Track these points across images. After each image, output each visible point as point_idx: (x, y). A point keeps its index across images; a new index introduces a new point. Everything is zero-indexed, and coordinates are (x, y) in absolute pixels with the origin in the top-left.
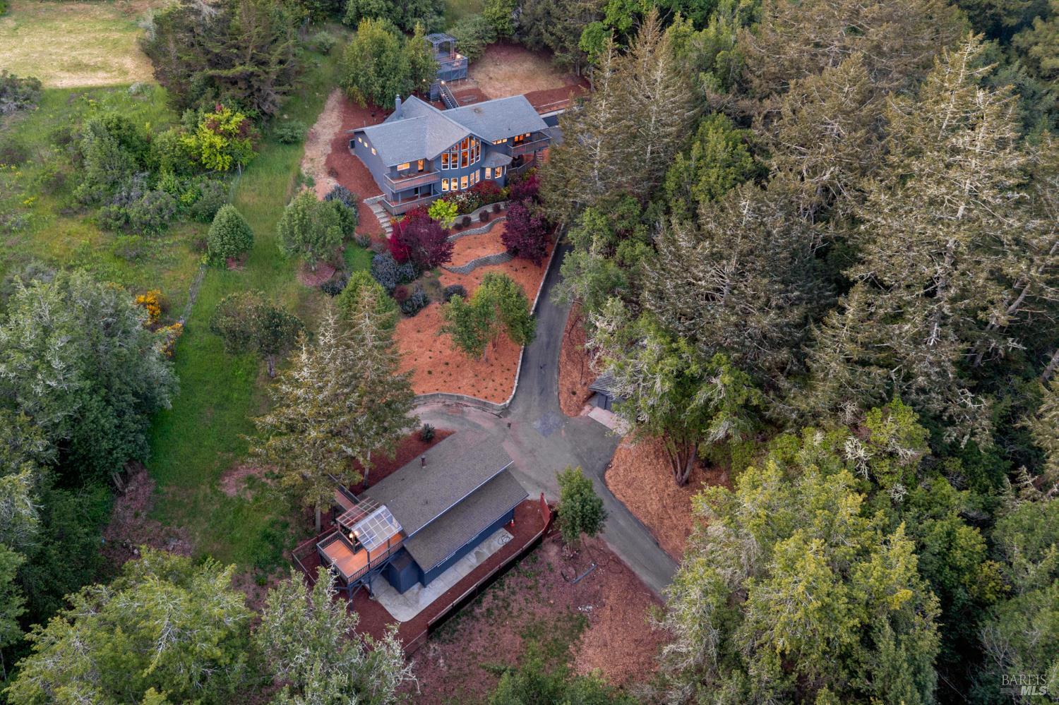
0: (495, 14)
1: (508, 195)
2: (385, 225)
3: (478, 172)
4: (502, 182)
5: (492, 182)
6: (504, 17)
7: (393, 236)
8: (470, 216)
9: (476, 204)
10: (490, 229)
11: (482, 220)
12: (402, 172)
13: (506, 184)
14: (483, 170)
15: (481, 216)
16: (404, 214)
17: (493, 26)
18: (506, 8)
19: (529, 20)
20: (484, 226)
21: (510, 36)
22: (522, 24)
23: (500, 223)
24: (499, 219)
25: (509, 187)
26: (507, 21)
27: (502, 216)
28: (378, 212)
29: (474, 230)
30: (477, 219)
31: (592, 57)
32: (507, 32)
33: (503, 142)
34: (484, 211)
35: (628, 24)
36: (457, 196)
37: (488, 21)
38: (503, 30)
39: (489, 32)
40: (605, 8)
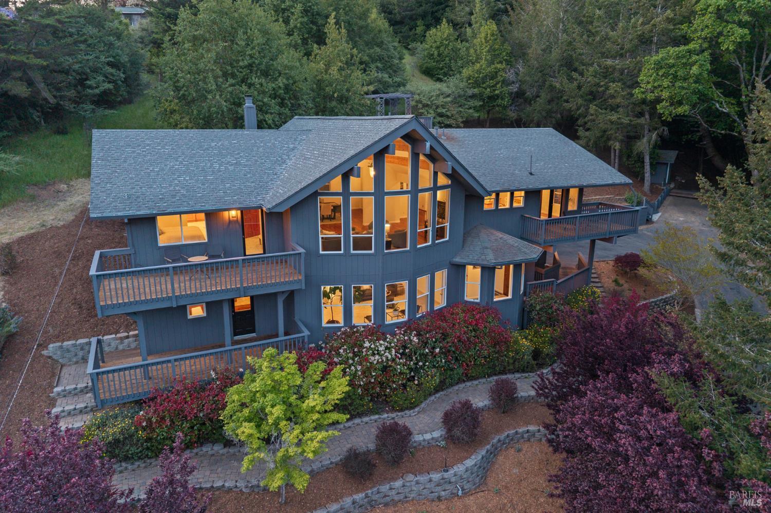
0: (479, 72)
1: (536, 354)
3: (441, 277)
4: (514, 314)
5: (485, 309)
6: (493, 76)
8: (408, 419)
9: (433, 377)
10: (485, 469)
11: (450, 438)
12: (178, 252)
13: (525, 322)
14: (457, 272)
15: (449, 420)
17: (476, 91)
18: (498, 63)
19: (536, 79)
20: (461, 460)
21: (505, 108)
22: (524, 87)
23: (519, 451)
24: (517, 433)
25: (536, 332)
26: (497, 83)
27: (527, 423)
28: (70, 393)
29: (422, 478)
30: (436, 434)
31: (668, 104)
32: (499, 101)
33: (515, 205)
34: (460, 403)
35: (742, 37)
36: (367, 344)
37: (470, 84)
38: (492, 98)
39: (470, 99)
40: (684, 27)
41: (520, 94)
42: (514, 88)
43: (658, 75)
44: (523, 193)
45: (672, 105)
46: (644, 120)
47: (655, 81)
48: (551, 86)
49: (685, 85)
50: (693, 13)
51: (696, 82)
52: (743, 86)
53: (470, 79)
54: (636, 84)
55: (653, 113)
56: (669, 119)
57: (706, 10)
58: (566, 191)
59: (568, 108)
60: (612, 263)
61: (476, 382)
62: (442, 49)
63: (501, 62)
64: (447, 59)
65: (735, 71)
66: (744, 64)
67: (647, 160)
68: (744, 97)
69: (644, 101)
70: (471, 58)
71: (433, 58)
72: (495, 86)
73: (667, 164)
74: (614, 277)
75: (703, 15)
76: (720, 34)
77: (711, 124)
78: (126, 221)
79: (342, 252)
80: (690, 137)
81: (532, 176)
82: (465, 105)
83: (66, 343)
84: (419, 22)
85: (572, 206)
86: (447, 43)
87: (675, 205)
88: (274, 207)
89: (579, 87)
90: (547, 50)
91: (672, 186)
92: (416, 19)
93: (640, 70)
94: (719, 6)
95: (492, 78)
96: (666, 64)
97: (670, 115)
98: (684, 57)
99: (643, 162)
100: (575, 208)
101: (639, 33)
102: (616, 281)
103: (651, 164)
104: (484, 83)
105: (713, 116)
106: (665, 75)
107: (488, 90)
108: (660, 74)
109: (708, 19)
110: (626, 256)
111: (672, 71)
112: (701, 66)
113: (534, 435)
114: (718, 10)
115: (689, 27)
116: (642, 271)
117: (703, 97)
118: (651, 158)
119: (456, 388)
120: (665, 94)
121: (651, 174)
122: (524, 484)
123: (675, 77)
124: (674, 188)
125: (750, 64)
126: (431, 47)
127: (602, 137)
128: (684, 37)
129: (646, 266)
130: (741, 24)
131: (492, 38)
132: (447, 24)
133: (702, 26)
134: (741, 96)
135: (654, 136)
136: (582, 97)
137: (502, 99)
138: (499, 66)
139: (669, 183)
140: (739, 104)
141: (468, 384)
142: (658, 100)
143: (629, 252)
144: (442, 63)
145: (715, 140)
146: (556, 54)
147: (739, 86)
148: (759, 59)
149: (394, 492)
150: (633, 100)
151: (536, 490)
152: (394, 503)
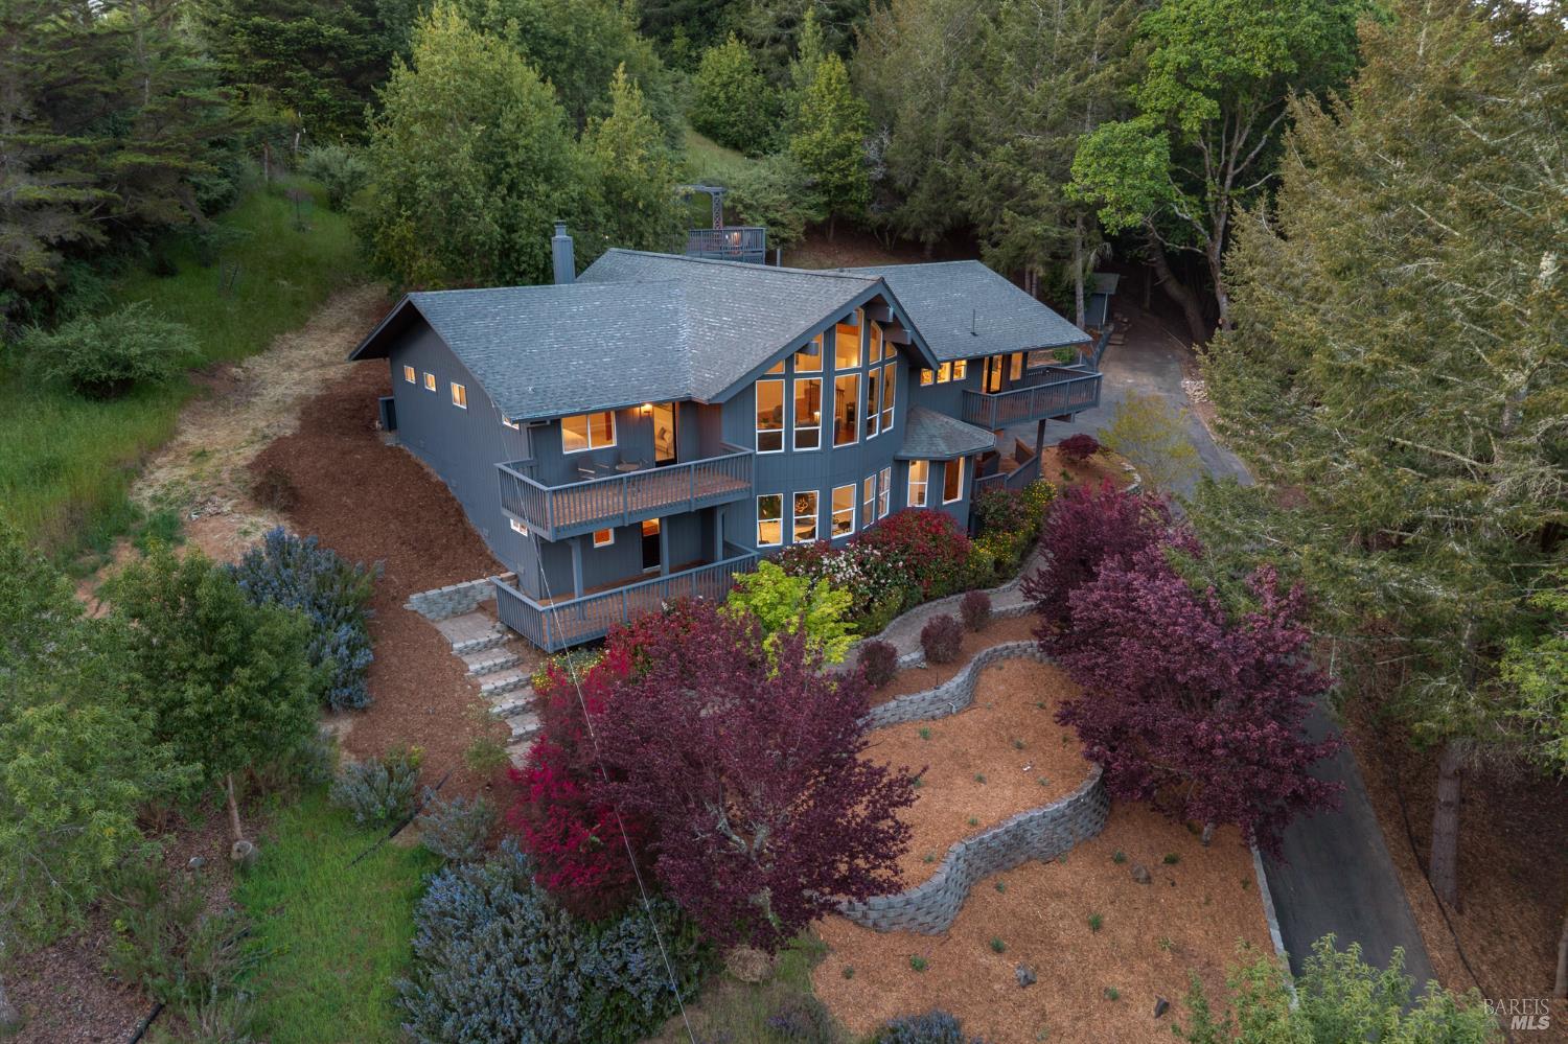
0: (820, 145)
1: (998, 564)
2: (509, 702)
3: (886, 477)
5: (930, 519)
6: (844, 153)
7: (538, 753)
8: (889, 639)
9: (896, 598)
10: (973, 685)
11: (932, 657)
13: (972, 530)
14: (900, 471)
15: (926, 639)
16: (595, 644)
17: (817, 177)
18: (850, 130)
19: (911, 157)
20: (949, 678)
21: (862, 205)
22: (894, 172)
23: (1001, 668)
24: (995, 651)
25: (993, 540)
26: (853, 164)
27: (1005, 641)
28: (473, 649)
29: (916, 697)
30: (915, 655)
31: (1113, 210)
32: (854, 194)
33: (955, 377)
34: (937, 617)
35: (1209, 113)
36: (826, 561)
37: (805, 165)
38: (844, 189)
39: (808, 192)
40: (1132, 89)
41: (887, 182)
42: (877, 173)
43: (1099, 165)
44: (964, 362)
45: (1118, 210)
46: (1076, 233)
47: (1095, 175)
48: (937, 172)
49: (1137, 183)
50: (1144, 68)
51: (1150, 178)
52: (1209, 178)
53: (805, 157)
54: (1066, 177)
55: (1091, 222)
56: (1115, 233)
57: (1162, 67)
58: (1007, 358)
59: (965, 208)
60: (1056, 450)
61: (934, 603)
62: (732, 88)
63: (854, 129)
64: (743, 107)
65: (1199, 153)
66: (1210, 145)
67: (1080, 291)
68: (1209, 195)
69: (1080, 205)
70: (804, 119)
71: (717, 105)
72: (847, 168)
73: (1103, 295)
74: (1060, 469)
75: (1159, 75)
76: (1181, 105)
77: (1165, 232)
78: (548, 423)
79: (782, 451)
80: (1136, 251)
81: (976, 338)
82: (801, 201)
83: (429, 593)
84: (678, 30)
85: (1015, 375)
86: (740, 77)
87: (1120, 359)
88: (714, 398)
89: (985, 177)
90: (929, 111)
91: (1111, 328)
92: (673, 24)
93: (1073, 155)
94: (1179, 64)
95: (842, 156)
96: (1111, 150)
97: (1117, 226)
98: (1134, 139)
99: (1074, 294)
100: (1018, 377)
101: (1069, 96)
102: (1064, 474)
103: (1085, 298)
104: (829, 163)
105: (1167, 221)
106: (1110, 167)
107: (837, 175)
108: (1103, 163)
109: (1166, 82)
110: (1075, 439)
111: (1119, 161)
112: (1158, 154)
113: (1013, 652)
114: (1178, 68)
115: (1140, 91)
116: (1096, 459)
117: (1161, 200)
118: (1085, 288)
119: (914, 611)
120: (1110, 196)
121: (1086, 313)
122: (1014, 699)
123: (1123, 169)
124: (1114, 332)
125: (1218, 144)
126: (713, 83)
127: (1018, 256)
128: (1132, 105)
129: (1105, 451)
130: (1208, 93)
131: (839, 87)
132: (736, 42)
133: (1158, 90)
134: (1205, 194)
135: (1093, 257)
136: (988, 193)
137: (858, 190)
138: (852, 135)
139: (1107, 325)
140: (1204, 204)
141: (926, 606)
142: (1100, 204)
143: (1077, 433)
144: (733, 114)
145: (1170, 258)
146: (942, 120)
147: (1204, 177)
148: (1230, 138)
149: (889, 714)
150: (1063, 201)
151: (1026, 703)
152: (891, 725)
